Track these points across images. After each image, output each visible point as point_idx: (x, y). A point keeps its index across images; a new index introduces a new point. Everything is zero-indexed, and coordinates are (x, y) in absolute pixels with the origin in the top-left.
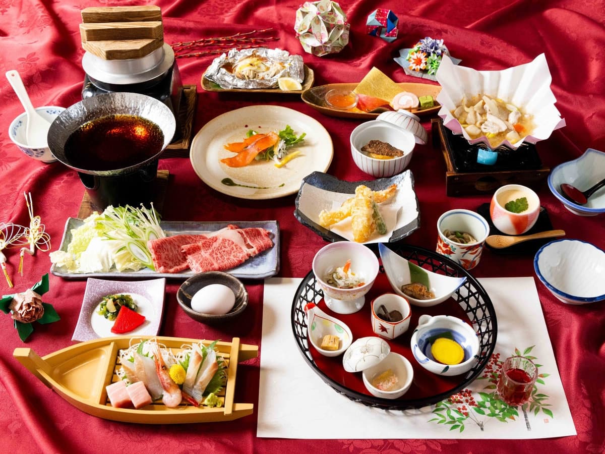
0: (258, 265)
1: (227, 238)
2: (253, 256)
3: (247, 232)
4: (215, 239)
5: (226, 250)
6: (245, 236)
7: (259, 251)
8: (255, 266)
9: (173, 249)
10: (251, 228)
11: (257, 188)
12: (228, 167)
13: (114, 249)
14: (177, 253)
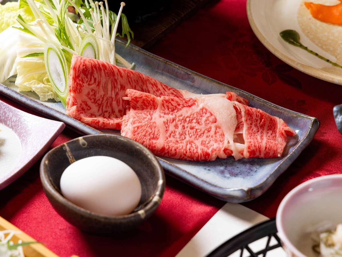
0: (236, 175)
1: (209, 109)
2: (237, 159)
3: (249, 114)
4: (190, 104)
5: (197, 126)
6: (243, 119)
7: (252, 153)
8: (228, 175)
9: (110, 86)
10: (261, 111)
11: (331, 62)
12: (310, 16)
13: (26, 49)
14: (113, 96)
